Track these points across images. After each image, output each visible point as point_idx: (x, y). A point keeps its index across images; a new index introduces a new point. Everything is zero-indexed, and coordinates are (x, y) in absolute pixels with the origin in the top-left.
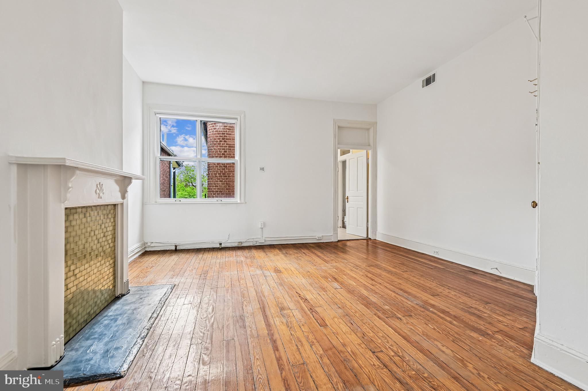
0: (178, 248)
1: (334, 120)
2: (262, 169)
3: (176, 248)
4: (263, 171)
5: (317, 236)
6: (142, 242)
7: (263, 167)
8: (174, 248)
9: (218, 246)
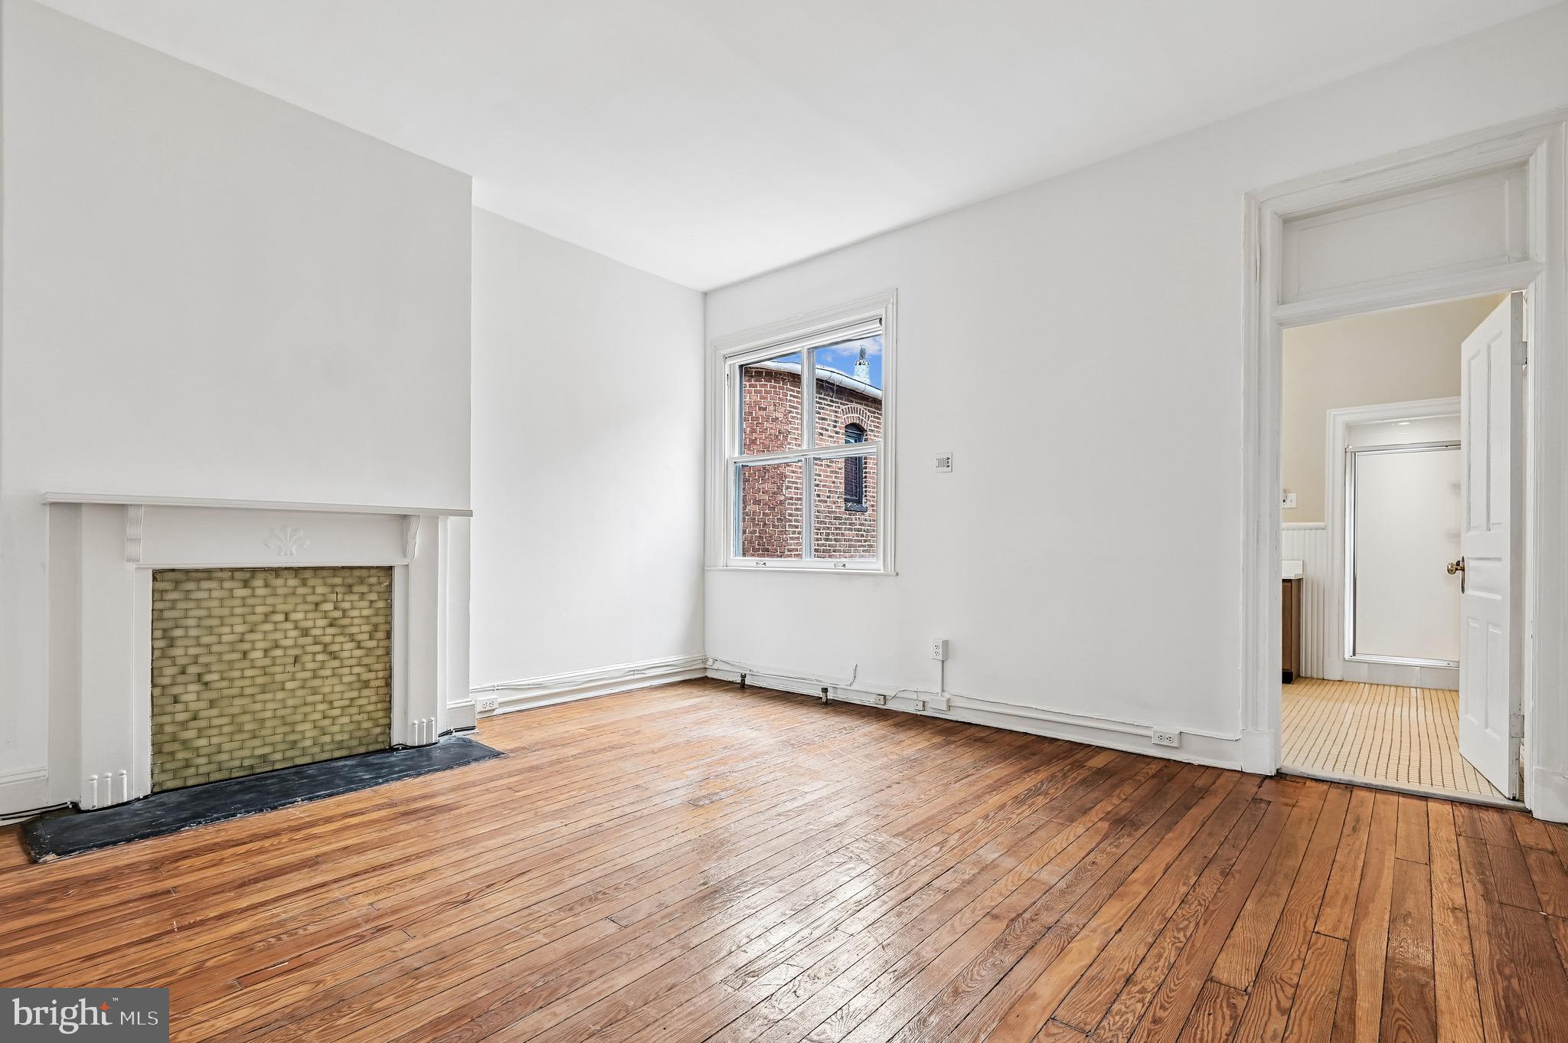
0: (748, 682)
1: (1249, 196)
2: (946, 462)
3: (743, 680)
4: (946, 469)
5: (1156, 728)
6: (697, 656)
7: (946, 457)
8: (739, 680)
9: (819, 693)
